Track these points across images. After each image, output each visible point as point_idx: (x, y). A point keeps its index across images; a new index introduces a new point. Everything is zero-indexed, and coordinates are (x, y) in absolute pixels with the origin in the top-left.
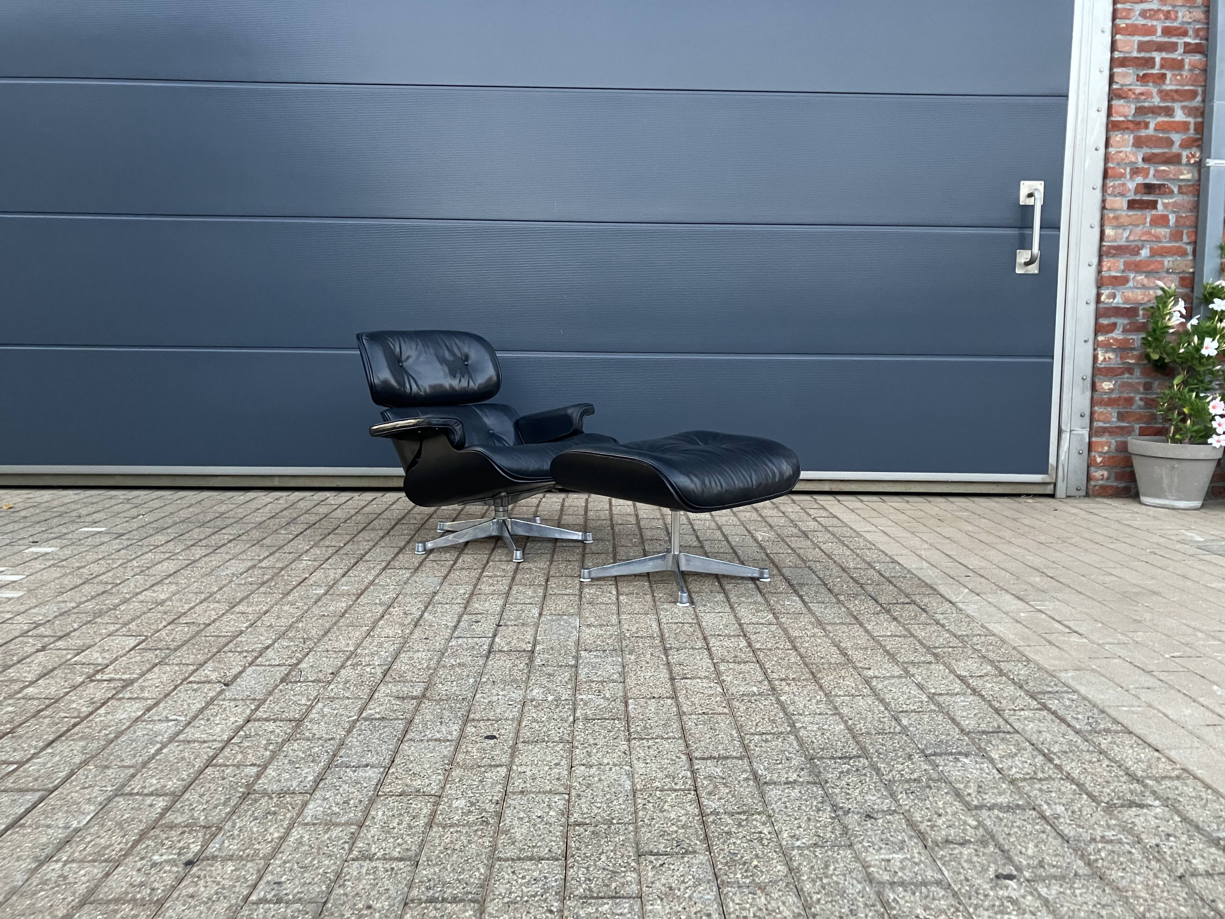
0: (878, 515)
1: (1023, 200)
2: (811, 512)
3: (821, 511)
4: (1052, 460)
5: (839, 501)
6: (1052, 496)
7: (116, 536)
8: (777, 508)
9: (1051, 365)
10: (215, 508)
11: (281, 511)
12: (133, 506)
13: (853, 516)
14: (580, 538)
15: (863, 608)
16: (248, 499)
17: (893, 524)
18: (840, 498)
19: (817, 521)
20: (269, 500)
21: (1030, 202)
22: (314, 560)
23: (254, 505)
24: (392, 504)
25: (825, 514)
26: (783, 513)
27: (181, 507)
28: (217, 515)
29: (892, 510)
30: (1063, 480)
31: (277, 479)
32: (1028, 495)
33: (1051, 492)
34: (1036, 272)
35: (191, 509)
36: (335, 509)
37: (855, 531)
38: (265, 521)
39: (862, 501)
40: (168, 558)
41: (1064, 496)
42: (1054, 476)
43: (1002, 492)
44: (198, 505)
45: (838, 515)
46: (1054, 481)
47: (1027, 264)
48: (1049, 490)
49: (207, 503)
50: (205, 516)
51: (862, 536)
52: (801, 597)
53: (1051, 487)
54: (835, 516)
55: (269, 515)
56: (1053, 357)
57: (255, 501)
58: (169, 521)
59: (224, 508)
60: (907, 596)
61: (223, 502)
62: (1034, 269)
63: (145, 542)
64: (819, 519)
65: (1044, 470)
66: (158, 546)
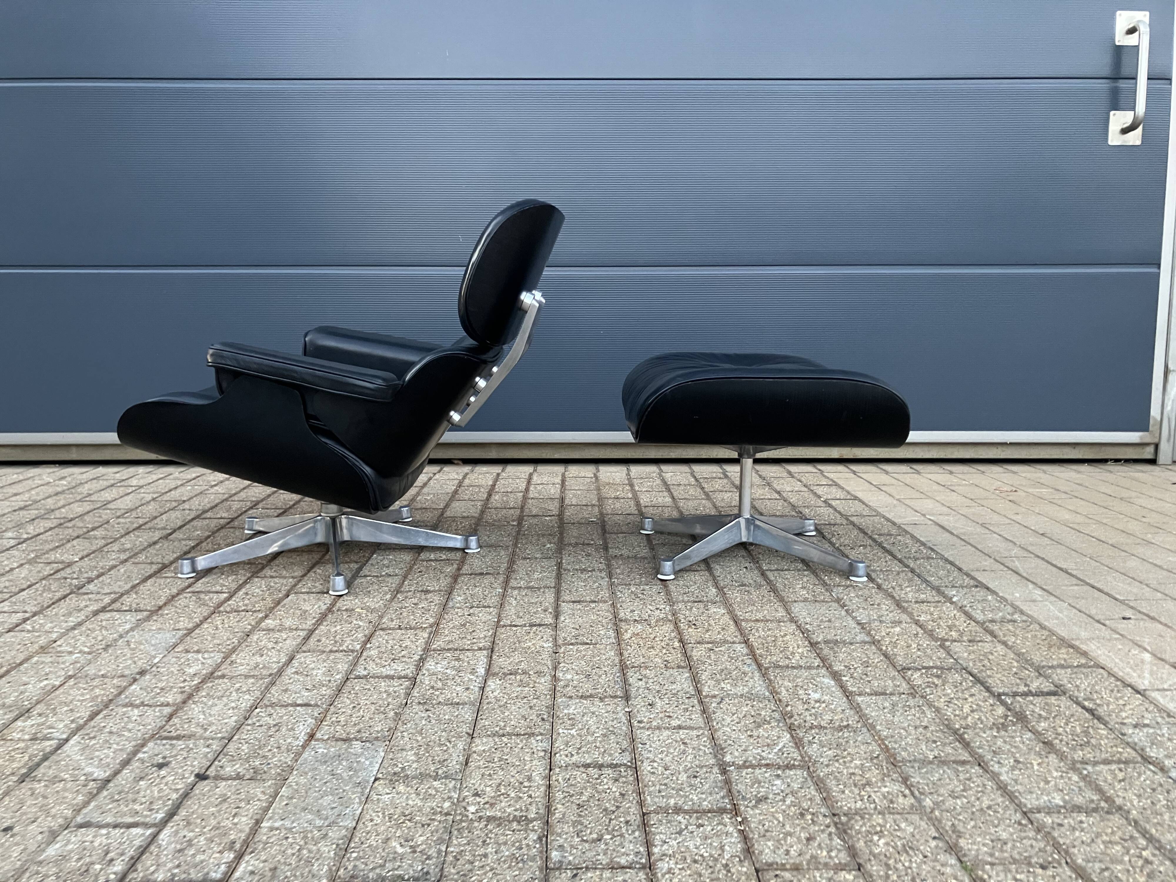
0: (918, 495)
1: (1122, 39)
2: (820, 491)
3: (834, 489)
4: (1155, 412)
5: (854, 473)
6: (1153, 462)
8: (769, 484)
9: (1156, 279)
13: (882, 497)
14: (458, 545)
15: (966, 709)
17: (945, 510)
18: (854, 467)
19: (830, 506)
21: (1131, 40)
25: (840, 494)
26: (778, 493)
29: (936, 487)
30: (1168, 440)
31: (74, 450)
32: (1117, 461)
33: (1150, 456)
34: (1138, 143)
36: (127, 494)
37: (894, 524)
39: (887, 473)
41: (1170, 462)
42: (1157, 435)
43: (1080, 457)
45: (860, 495)
46: (1156, 440)
47: (1125, 131)
48: (1148, 453)
51: (907, 532)
52: (836, 676)
53: (1151, 449)
54: (856, 498)
55: (20, 505)
56: (1159, 266)
60: (1040, 671)
62: (1135, 138)
64: (833, 503)
65: (1144, 427)
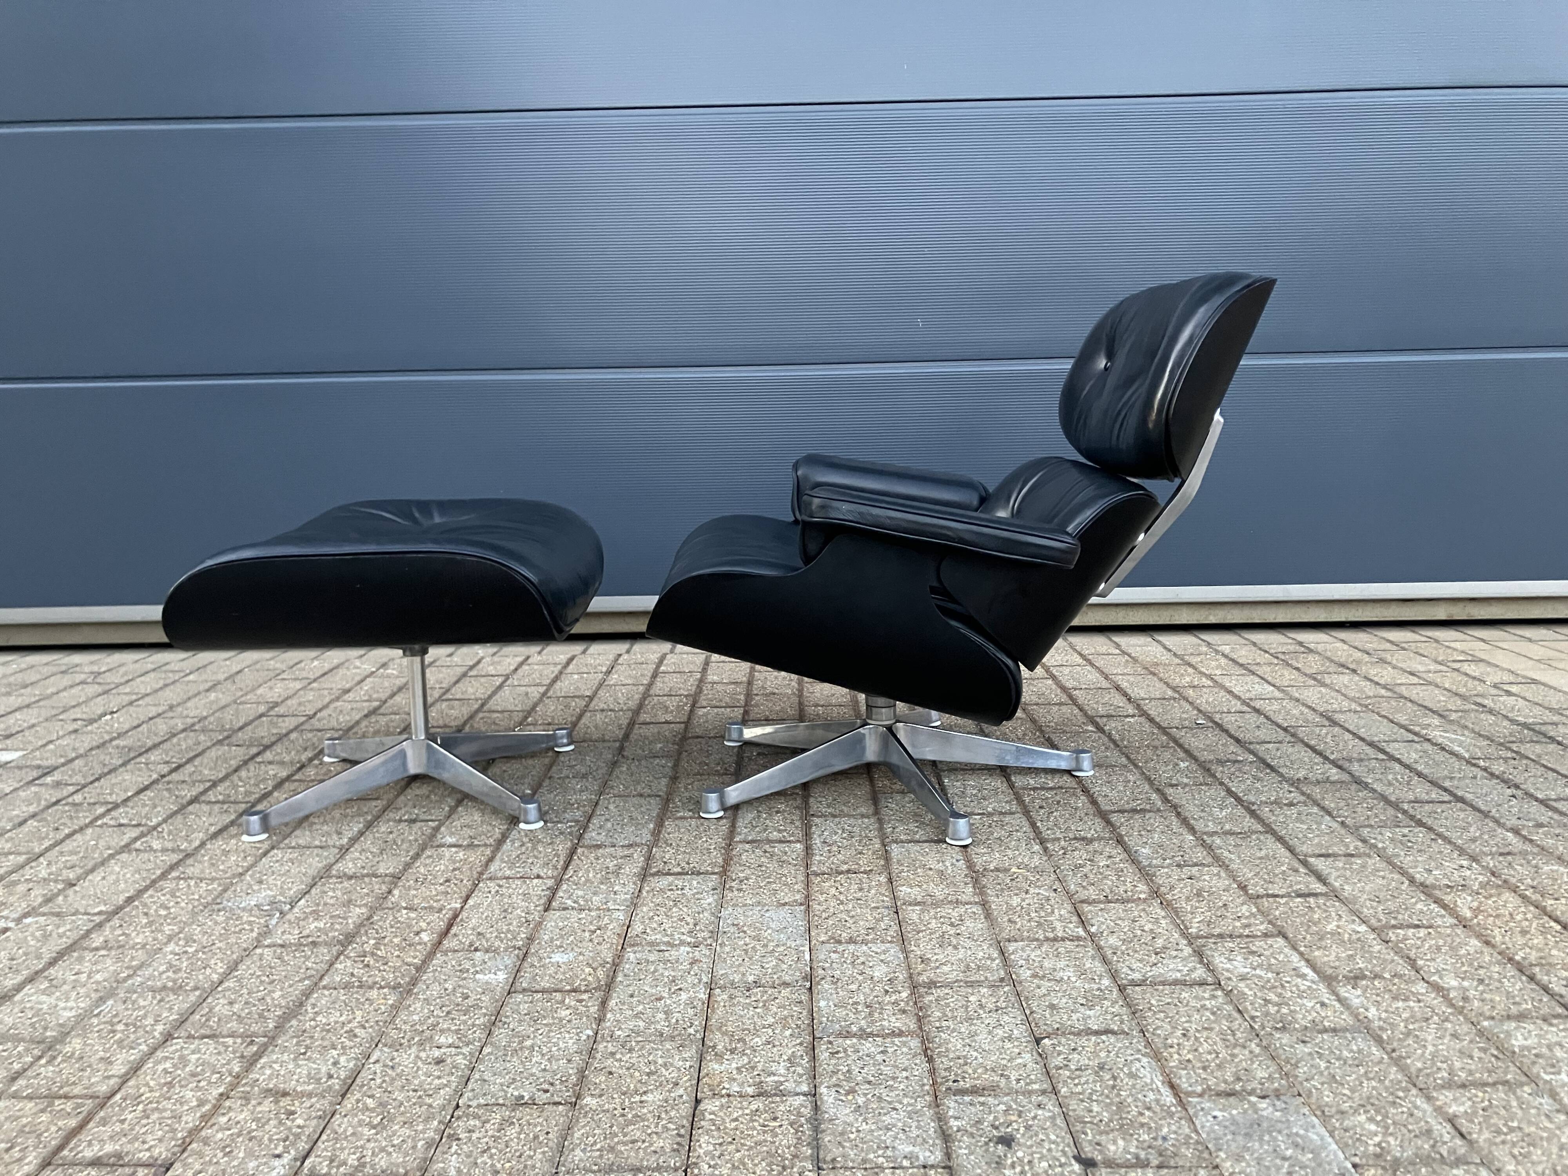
7: (35, 773)
10: (260, 691)
11: (393, 695)
12: (100, 689)
16: (327, 666)
20: (368, 667)
22: (471, 846)
23: (337, 682)
24: (609, 672)
27: (193, 689)
28: (262, 709)
35: (213, 696)
36: (500, 687)
38: (358, 723)
40: (127, 848)
44: (229, 684)
49: (248, 679)
50: (237, 713)
55: (367, 707)
57: (341, 671)
58: (162, 727)
59: (277, 691)
61: (278, 675)
63: (90, 794)
66: (116, 806)
